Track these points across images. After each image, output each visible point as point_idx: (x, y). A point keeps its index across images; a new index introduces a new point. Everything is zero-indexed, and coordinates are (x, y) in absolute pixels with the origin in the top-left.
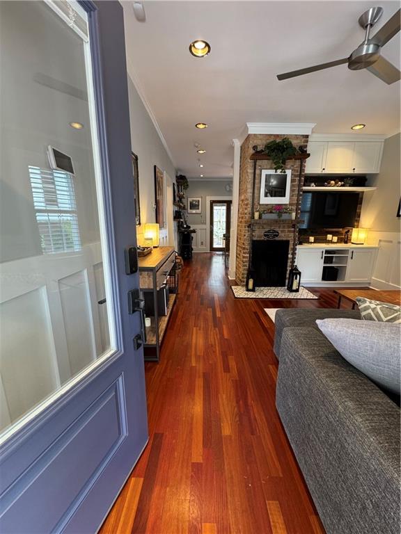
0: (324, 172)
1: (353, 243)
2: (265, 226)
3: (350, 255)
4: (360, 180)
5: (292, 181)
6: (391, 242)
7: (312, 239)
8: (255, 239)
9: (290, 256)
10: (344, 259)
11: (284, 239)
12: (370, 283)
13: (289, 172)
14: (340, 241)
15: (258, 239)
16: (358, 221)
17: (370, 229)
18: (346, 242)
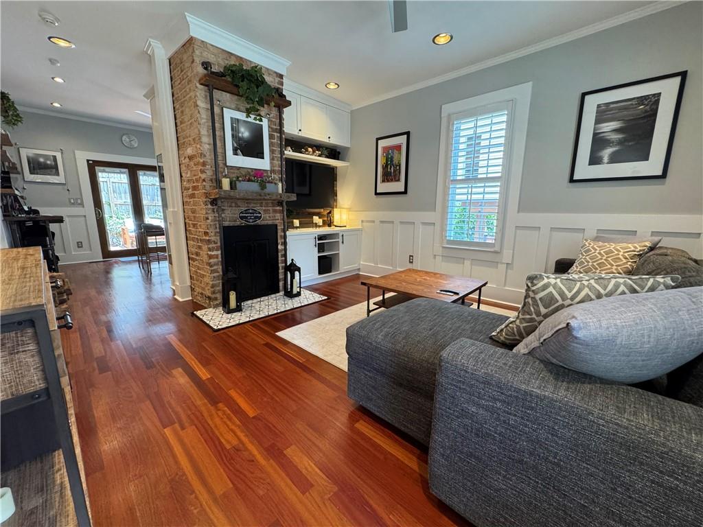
0: (301, 134)
1: (336, 226)
2: (239, 203)
3: (340, 240)
4: (334, 153)
5: (271, 137)
6: (373, 222)
7: (297, 223)
8: (226, 224)
9: (280, 247)
10: (335, 245)
11: (270, 222)
12: (359, 269)
13: (265, 123)
14: (324, 223)
15: (232, 224)
16: (336, 200)
17: (349, 209)
18: (330, 225)
